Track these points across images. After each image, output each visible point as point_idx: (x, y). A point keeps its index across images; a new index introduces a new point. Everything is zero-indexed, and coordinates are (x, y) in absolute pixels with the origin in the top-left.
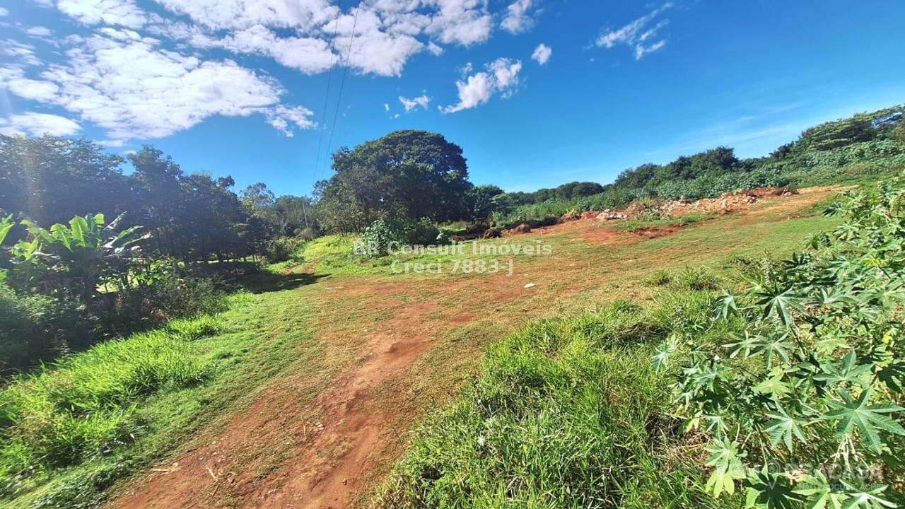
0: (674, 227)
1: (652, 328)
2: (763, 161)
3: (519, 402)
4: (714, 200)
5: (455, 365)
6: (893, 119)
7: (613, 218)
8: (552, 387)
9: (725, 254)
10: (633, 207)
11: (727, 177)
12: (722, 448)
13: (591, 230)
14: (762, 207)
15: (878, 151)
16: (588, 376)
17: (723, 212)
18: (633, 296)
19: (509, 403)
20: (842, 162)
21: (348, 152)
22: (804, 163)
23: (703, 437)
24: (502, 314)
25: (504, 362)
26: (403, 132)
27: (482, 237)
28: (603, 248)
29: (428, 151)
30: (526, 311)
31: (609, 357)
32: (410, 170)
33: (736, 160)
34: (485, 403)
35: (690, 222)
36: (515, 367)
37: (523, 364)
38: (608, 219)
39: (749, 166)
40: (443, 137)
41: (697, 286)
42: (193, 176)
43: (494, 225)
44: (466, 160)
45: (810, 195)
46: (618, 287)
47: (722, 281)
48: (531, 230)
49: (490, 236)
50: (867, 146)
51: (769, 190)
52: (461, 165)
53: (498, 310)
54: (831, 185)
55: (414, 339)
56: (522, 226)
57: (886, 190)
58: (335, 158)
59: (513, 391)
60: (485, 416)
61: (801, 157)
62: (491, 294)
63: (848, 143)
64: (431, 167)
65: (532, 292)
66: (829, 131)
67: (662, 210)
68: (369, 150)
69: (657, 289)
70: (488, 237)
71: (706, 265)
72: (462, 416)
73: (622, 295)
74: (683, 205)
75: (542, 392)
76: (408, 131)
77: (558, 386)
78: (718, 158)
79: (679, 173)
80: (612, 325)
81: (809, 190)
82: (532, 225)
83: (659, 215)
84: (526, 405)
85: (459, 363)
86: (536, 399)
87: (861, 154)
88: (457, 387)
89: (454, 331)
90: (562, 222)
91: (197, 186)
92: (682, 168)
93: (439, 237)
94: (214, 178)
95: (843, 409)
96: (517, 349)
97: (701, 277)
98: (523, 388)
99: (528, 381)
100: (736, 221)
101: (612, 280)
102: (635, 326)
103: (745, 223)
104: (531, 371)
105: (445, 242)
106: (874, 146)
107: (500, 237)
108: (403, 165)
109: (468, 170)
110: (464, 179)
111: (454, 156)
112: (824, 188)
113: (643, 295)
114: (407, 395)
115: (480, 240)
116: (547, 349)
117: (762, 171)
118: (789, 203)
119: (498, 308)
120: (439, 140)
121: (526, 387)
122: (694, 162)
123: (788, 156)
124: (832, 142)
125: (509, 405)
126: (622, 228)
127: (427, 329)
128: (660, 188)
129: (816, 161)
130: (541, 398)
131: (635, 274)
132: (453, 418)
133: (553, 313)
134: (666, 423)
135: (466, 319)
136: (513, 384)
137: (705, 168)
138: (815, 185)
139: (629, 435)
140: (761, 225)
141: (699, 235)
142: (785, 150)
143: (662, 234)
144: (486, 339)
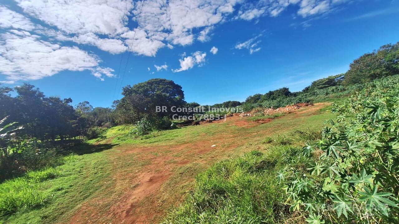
0: (270, 119)
1: (269, 163)
2: (300, 93)
3: (214, 203)
4: (284, 108)
5: (181, 186)
6: (341, 78)
7: (246, 116)
8: (229, 194)
9: (292, 130)
10: (254, 111)
11: (288, 99)
12: (313, 219)
13: (238, 121)
14: (302, 110)
15: (338, 90)
16: (245, 187)
17: (288, 113)
18: (258, 148)
19: (209, 203)
20: (327, 94)
21: (130, 87)
22: (315, 94)
23: (299, 213)
24: (202, 159)
25: (206, 183)
26: (156, 79)
27: (191, 125)
28: (243, 128)
29: (167, 88)
30: (213, 157)
31: (253, 177)
32: (157, 95)
33: (290, 93)
34: (198, 205)
35: (276, 117)
36: (211, 185)
37: (215, 183)
38: (244, 116)
39: (295, 95)
40: (173, 82)
41: (283, 143)
42: (50, 98)
44: (183, 92)
45: (318, 106)
46: (252, 145)
47: (292, 141)
48: (213, 122)
50: (335, 88)
51: (304, 104)
52: (181, 94)
53: (200, 158)
54: (324, 102)
55: (161, 174)
57: (353, 102)
58: (124, 89)
59: (211, 197)
60: (199, 212)
61: (313, 91)
62: (197, 150)
63: (328, 87)
64: (168, 94)
65: (215, 149)
66: (320, 82)
67: (265, 112)
68: (140, 87)
69: (268, 145)
70: (194, 125)
71: (285, 134)
72: (187, 213)
73: (253, 148)
74: (273, 110)
75: (224, 197)
76: (158, 79)
77: (232, 193)
78: (284, 92)
79: (270, 97)
80: (252, 162)
81: (317, 104)
83: (264, 114)
84: (217, 204)
85: (183, 185)
86: (222, 201)
87: (333, 91)
88: (184, 197)
89: (180, 168)
91: (52, 102)
92: (271, 96)
93: (172, 125)
94: (62, 99)
95: (366, 196)
96: (211, 176)
97: (284, 139)
98: (215, 195)
99: (218, 192)
100: (293, 116)
101: (249, 142)
102: (262, 162)
103: (297, 117)
104: (219, 187)
105: (174, 127)
106: (337, 88)
107: (199, 125)
108: (155, 93)
109: (184, 96)
110: (183, 100)
111: (178, 90)
112: (322, 103)
113: (262, 148)
114: (158, 203)
115: (190, 126)
116: (224, 175)
117: (300, 97)
118: (311, 109)
119: (200, 157)
120: (171, 83)
121: (217, 195)
122: (275, 93)
123: (308, 91)
124: (323, 86)
125: (209, 205)
126: (250, 120)
127: (167, 168)
128: (263, 104)
129: (318, 93)
130: (224, 200)
131: (258, 139)
132: (182, 215)
133: (225, 158)
134: (282, 207)
135: (186, 163)
136: (211, 194)
137: (279, 95)
138: (319, 102)
139: (267, 215)
140: (303, 118)
141: (280, 122)
142: (307, 89)
143: (266, 122)
144: (196, 171)
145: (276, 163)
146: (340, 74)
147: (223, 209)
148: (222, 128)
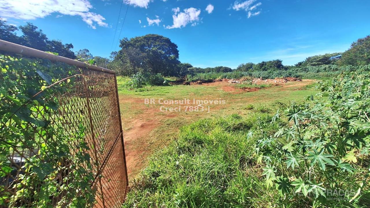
0: (257, 88)
1: (245, 126)
2: (292, 67)
3: (193, 149)
4: (272, 80)
5: (167, 134)
6: (337, 58)
7: (235, 82)
8: (206, 145)
9: (274, 101)
10: (243, 78)
11: (278, 72)
12: (268, 169)
13: (226, 86)
14: (289, 84)
15: (331, 69)
16: (220, 141)
17: (275, 85)
18: (239, 113)
19: (189, 149)
20: (318, 71)
21: (128, 40)
22: (306, 70)
23: (260, 166)
24: (188, 115)
25: (188, 134)
26: (153, 35)
27: (182, 84)
28: (230, 94)
29: (163, 45)
30: (198, 115)
31: (228, 135)
32: (154, 52)
33: (282, 66)
34: (180, 148)
35: (263, 87)
36: (193, 136)
37: (196, 135)
38: (233, 83)
39: (286, 68)
40: (170, 40)
41: (263, 111)
42: (53, 41)
43: (187, 80)
44: (179, 51)
45: (306, 82)
46: (234, 109)
47: (272, 110)
48: (202, 84)
49: (186, 84)
50: (328, 66)
51: (292, 78)
52: (176, 53)
53: (186, 114)
54: (313, 79)
55: (151, 122)
56: (199, 81)
58: (121, 42)
59: (191, 145)
60: (179, 154)
61: (305, 67)
63: (322, 64)
64: (163, 52)
66: (315, 59)
67: (253, 81)
68: (137, 40)
69: (248, 111)
70: (185, 85)
71: (266, 104)
72: (170, 153)
73: (235, 112)
74: (261, 80)
75: (202, 146)
76: (155, 35)
77: (208, 144)
78: (276, 64)
79: (261, 68)
80: (230, 124)
81: (306, 80)
82: (203, 82)
83: (252, 83)
84: (195, 151)
85: (169, 133)
86: (200, 149)
87: (325, 69)
88: (168, 142)
89: (168, 120)
90: (214, 82)
91: (55, 46)
92: (263, 66)
93: (164, 82)
94: (64, 43)
95: (313, 155)
96: (194, 129)
97: (265, 108)
98: (195, 144)
99: (197, 142)
100: (279, 89)
101: (232, 106)
102: (239, 124)
103: (282, 90)
104: (198, 138)
105: (167, 84)
106: (330, 67)
107: (189, 85)
108: (152, 50)
109: (179, 56)
110: (177, 59)
111: (173, 49)
112: (311, 80)
113: (243, 113)
114: (147, 144)
115: (181, 85)
116: (205, 130)
117: (291, 71)
118: (299, 84)
120: (168, 41)
121: (196, 144)
122: (267, 64)
123: (300, 66)
124: (316, 63)
125: (188, 150)
126: (237, 87)
127: (157, 119)
128: (253, 73)
129: (310, 70)
131: (241, 105)
132: (166, 154)
133: (208, 117)
134: (247, 160)
135: (173, 116)
136: (191, 142)
137: (271, 67)
138: (308, 78)
139: (233, 163)
140: (288, 91)
141: (266, 93)
142: (300, 64)
143: (252, 90)
144: (181, 124)
145: (251, 127)
146: (338, 52)
147: (199, 155)
148: (210, 90)
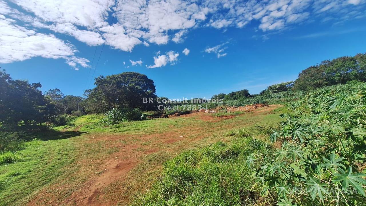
0: (232, 116)
1: (233, 152)
2: (257, 95)
3: (182, 189)
4: (244, 107)
5: (149, 173)
6: (291, 85)
7: (211, 112)
8: (197, 180)
9: (251, 125)
10: (218, 108)
11: (247, 99)
13: (203, 116)
14: (259, 110)
15: (289, 94)
16: (212, 174)
17: (247, 111)
18: (222, 140)
19: (177, 189)
20: (279, 97)
21: (104, 78)
22: (269, 97)
23: (263, 199)
24: (170, 148)
25: (174, 170)
26: (130, 72)
27: (160, 117)
28: (209, 122)
29: (140, 81)
30: (180, 147)
31: (219, 165)
32: (130, 88)
33: (249, 94)
34: (166, 190)
35: (237, 114)
36: (179, 171)
37: (183, 170)
38: (209, 112)
39: (253, 96)
40: (146, 76)
42: (17, 81)
43: (165, 113)
44: (155, 86)
45: (272, 107)
46: (216, 137)
48: (180, 115)
49: (164, 117)
50: (286, 93)
51: (260, 105)
52: (153, 88)
53: (168, 147)
54: (277, 104)
55: (129, 161)
56: (177, 113)
58: (97, 80)
59: (179, 183)
60: (167, 198)
61: (268, 94)
62: (165, 140)
63: (281, 91)
64: (140, 88)
65: (183, 139)
66: (275, 87)
67: (227, 110)
68: (113, 78)
69: (231, 137)
70: (163, 118)
71: (246, 128)
72: (154, 199)
73: (216, 140)
74: (234, 108)
75: (192, 183)
76: (132, 72)
77: (199, 179)
78: (244, 93)
79: (232, 97)
80: (218, 151)
81: (271, 105)
82: (181, 113)
83: (227, 111)
84: (185, 191)
85: (151, 172)
86: (190, 187)
87: (284, 95)
88: (151, 183)
89: (148, 156)
90: (192, 113)
91: (18, 85)
92: (233, 96)
93: (142, 117)
94: (30, 82)
95: (341, 177)
96: (179, 163)
97: (245, 133)
99: (185, 179)
100: (252, 114)
101: (214, 134)
102: (226, 151)
103: (255, 115)
104: (186, 173)
105: (144, 119)
106: (288, 93)
107: (168, 117)
108: (128, 86)
109: (156, 91)
110: (154, 94)
111: (150, 84)
112: (275, 105)
113: (226, 140)
114: (124, 190)
115: (159, 118)
116: (192, 163)
117: (258, 98)
118: (266, 109)
119: (168, 146)
120: (145, 77)
121: (184, 181)
122: (237, 94)
123: (264, 94)
124: (276, 90)
125: (177, 191)
126: (214, 116)
127: (135, 156)
128: (226, 102)
129: (272, 96)
130: (192, 186)
131: (222, 132)
132: (149, 201)
133: (191, 148)
134: (247, 193)
135: (154, 151)
136: (179, 180)
137: (240, 96)
138: (273, 104)
140: (260, 116)
141: (241, 119)
142: (264, 92)
143: (229, 118)
144: (163, 159)
145: (239, 153)
146: (290, 81)
147: (191, 195)
148: (189, 121)
